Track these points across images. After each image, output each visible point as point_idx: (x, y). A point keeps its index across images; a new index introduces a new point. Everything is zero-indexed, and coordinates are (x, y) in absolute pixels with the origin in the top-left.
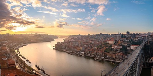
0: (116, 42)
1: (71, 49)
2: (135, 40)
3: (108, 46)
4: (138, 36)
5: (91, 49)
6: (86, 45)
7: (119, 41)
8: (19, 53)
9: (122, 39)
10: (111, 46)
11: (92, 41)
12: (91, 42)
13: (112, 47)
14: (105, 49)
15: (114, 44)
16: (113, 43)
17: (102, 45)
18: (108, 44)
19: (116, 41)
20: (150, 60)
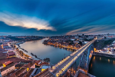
2: (87, 38)
4: (90, 37)
5: (62, 43)
7: (77, 39)
8: (20, 47)
9: (79, 38)
13: (73, 42)
14: (70, 43)
15: (75, 40)
18: (71, 40)
20: (99, 51)
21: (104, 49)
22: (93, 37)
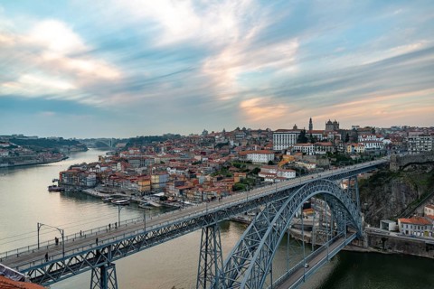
0: (278, 157)
1: (118, 187)
2: (350, 149)
3: (248, 170)
4: (369, 138)
5: (190, 184)
6: (174, 171)
7: (288, 153)
9: (299, 147)
10: (257, 171)
11: (203, 154)
12: (198, 158)
13: (260, 175)
14: (237, 180)
15: (271, 163)
16: (266, 161)
17: (228, 167)
18: (250, 162)
19: (277, 153)
20: (392, 225)
21: (423, 215)
22: (389, 141)
